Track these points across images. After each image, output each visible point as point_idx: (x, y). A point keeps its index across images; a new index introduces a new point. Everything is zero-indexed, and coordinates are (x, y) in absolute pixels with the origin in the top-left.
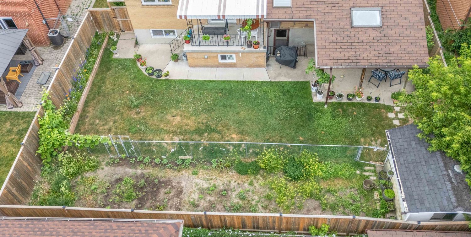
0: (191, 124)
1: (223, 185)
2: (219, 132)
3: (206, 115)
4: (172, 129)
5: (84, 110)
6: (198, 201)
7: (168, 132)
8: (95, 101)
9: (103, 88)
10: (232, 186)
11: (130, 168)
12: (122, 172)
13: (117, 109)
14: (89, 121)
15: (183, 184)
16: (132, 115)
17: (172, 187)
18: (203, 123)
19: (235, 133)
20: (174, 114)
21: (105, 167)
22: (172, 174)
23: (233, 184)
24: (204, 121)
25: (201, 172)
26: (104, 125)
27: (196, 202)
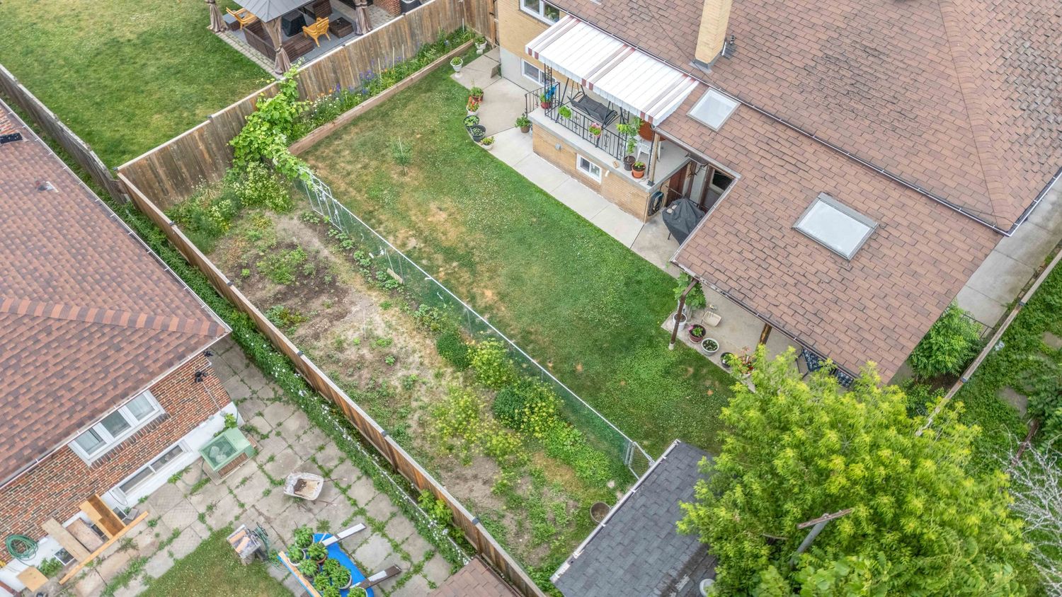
0: (452, 235)
1: (401, 348)
2: (474, 273)
3: (483, 237)
4: (421, 225)
5: (345, 128)
6: (349, 345)
7: (412, 225)
8: (369, 124)
9: (396, 112)
10: (411, 359)
11: (320, 241)
12: (306, 239)
13: (384, 152)
14: (338, 145)
15: (354, 309)
16: (393, 172)
17: (340, 302)
18: (467, 245)
19: (494, 291)
20: (444, 206)
21: (295, 218)
22: (358, 287)
23: (416, 358)
24: (472, 244)
25: (395, 310)
26: (349, 162)
27: (345, 345)
